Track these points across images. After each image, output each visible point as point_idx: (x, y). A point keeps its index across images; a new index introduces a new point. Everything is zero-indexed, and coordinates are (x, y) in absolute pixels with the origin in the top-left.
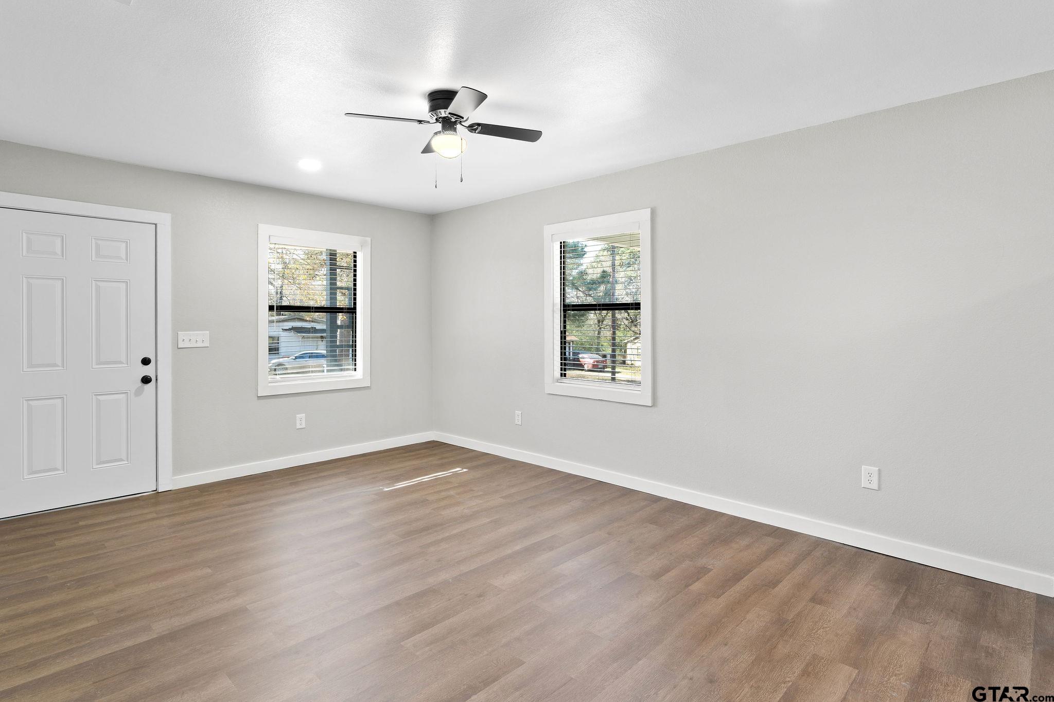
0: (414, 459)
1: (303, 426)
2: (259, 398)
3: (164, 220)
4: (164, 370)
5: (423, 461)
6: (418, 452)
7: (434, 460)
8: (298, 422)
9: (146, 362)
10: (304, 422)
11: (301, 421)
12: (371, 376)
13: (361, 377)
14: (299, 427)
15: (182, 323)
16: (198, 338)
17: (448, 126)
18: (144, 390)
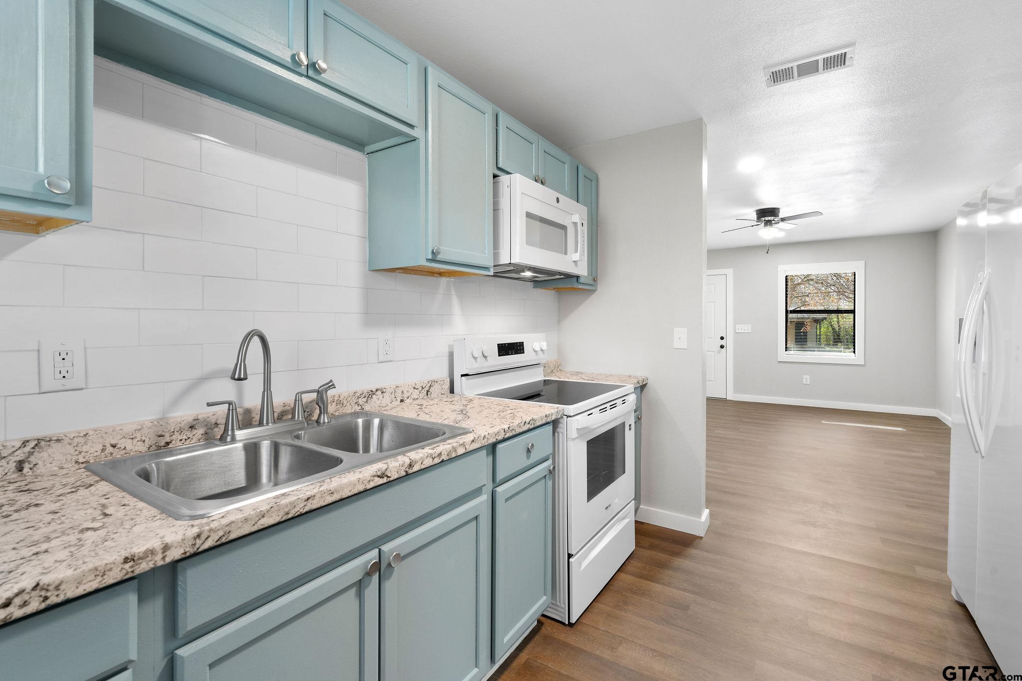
1: (808, 383)
2: (779, 362)
3: (730, 272)
4: (729, 342)
8: (804, 380)
9: (722, 338)
10: (808, 380)
11: (806, 379)
12: (865, 358)
13: (856, 358)
14: (804, 382)
15: (737, 321)
16: (745, 328)
17: (768, 223)
18: (720, 352)
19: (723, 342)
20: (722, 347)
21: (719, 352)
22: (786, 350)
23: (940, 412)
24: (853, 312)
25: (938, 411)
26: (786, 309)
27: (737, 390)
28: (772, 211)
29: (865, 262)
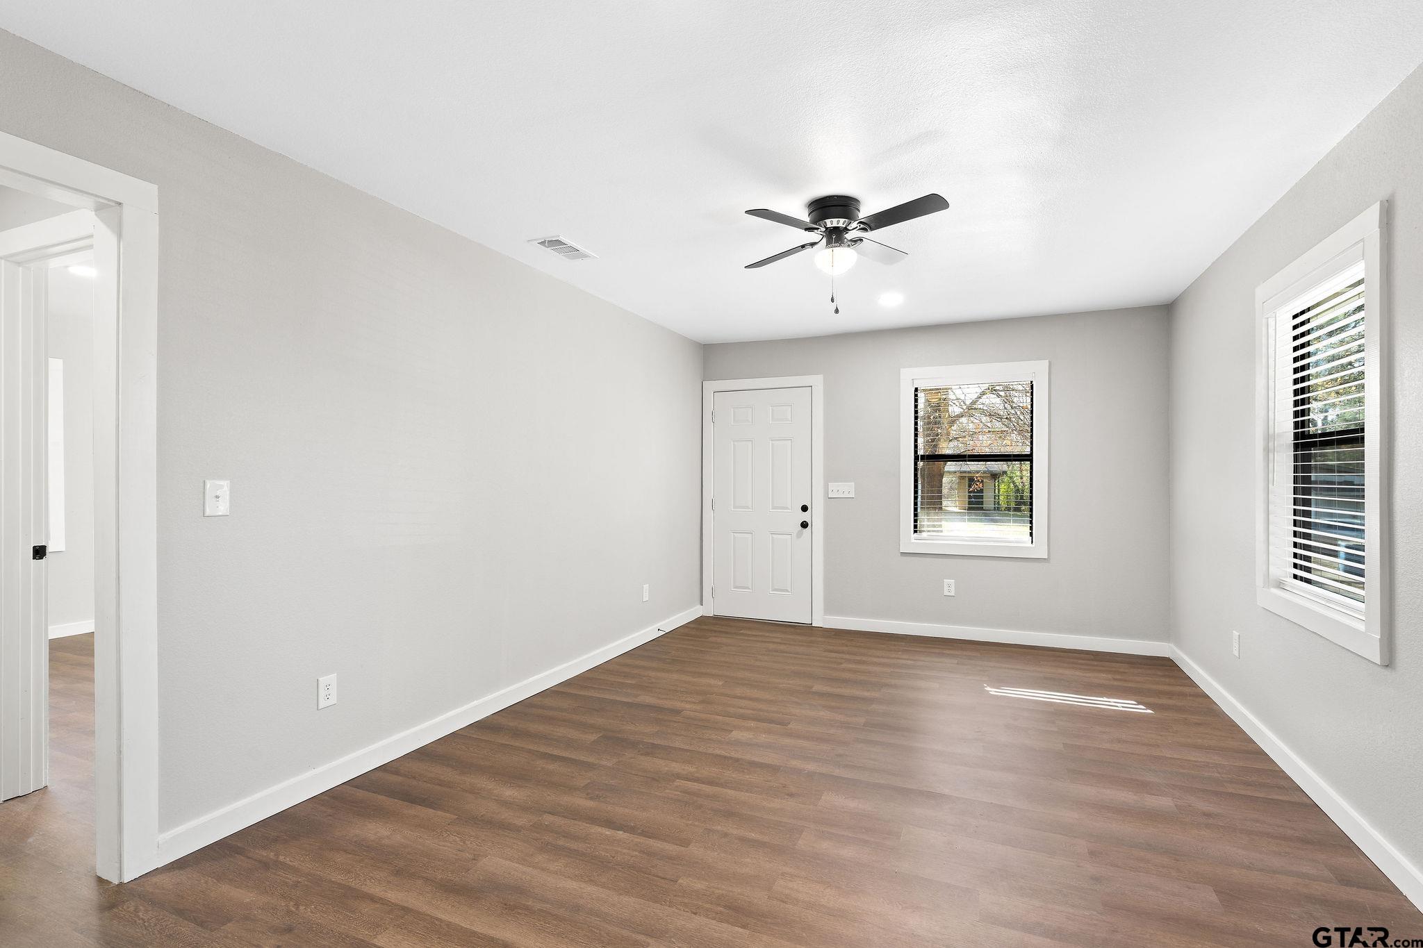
0: (1069, 668)
1: (952, 593)
2: (903, 554)
3: (817, 381)
4: (817, 517)
5: (1087, 675)
6: (1076, 661)
7: (1103, 677)
8: (946, 588)
9: (805, 508)
10: (953, 589)
11: (949, 587)
12: (1049, 545)
13: (1034, 545)
14: (946, 593)
15: (832, 475)
16: (844, 489)
17: (835, 236)
18: (802, 534)
19: (805, 517)
20: (804, 525)
21: (799, 535)
22: (915, 532)
23: (1175, 648)
24: (1029, 458)
25: (1172, 645)
26: (916, 452)
27: (829, 608)
28: (841, 203)
29: (1050, 363)
